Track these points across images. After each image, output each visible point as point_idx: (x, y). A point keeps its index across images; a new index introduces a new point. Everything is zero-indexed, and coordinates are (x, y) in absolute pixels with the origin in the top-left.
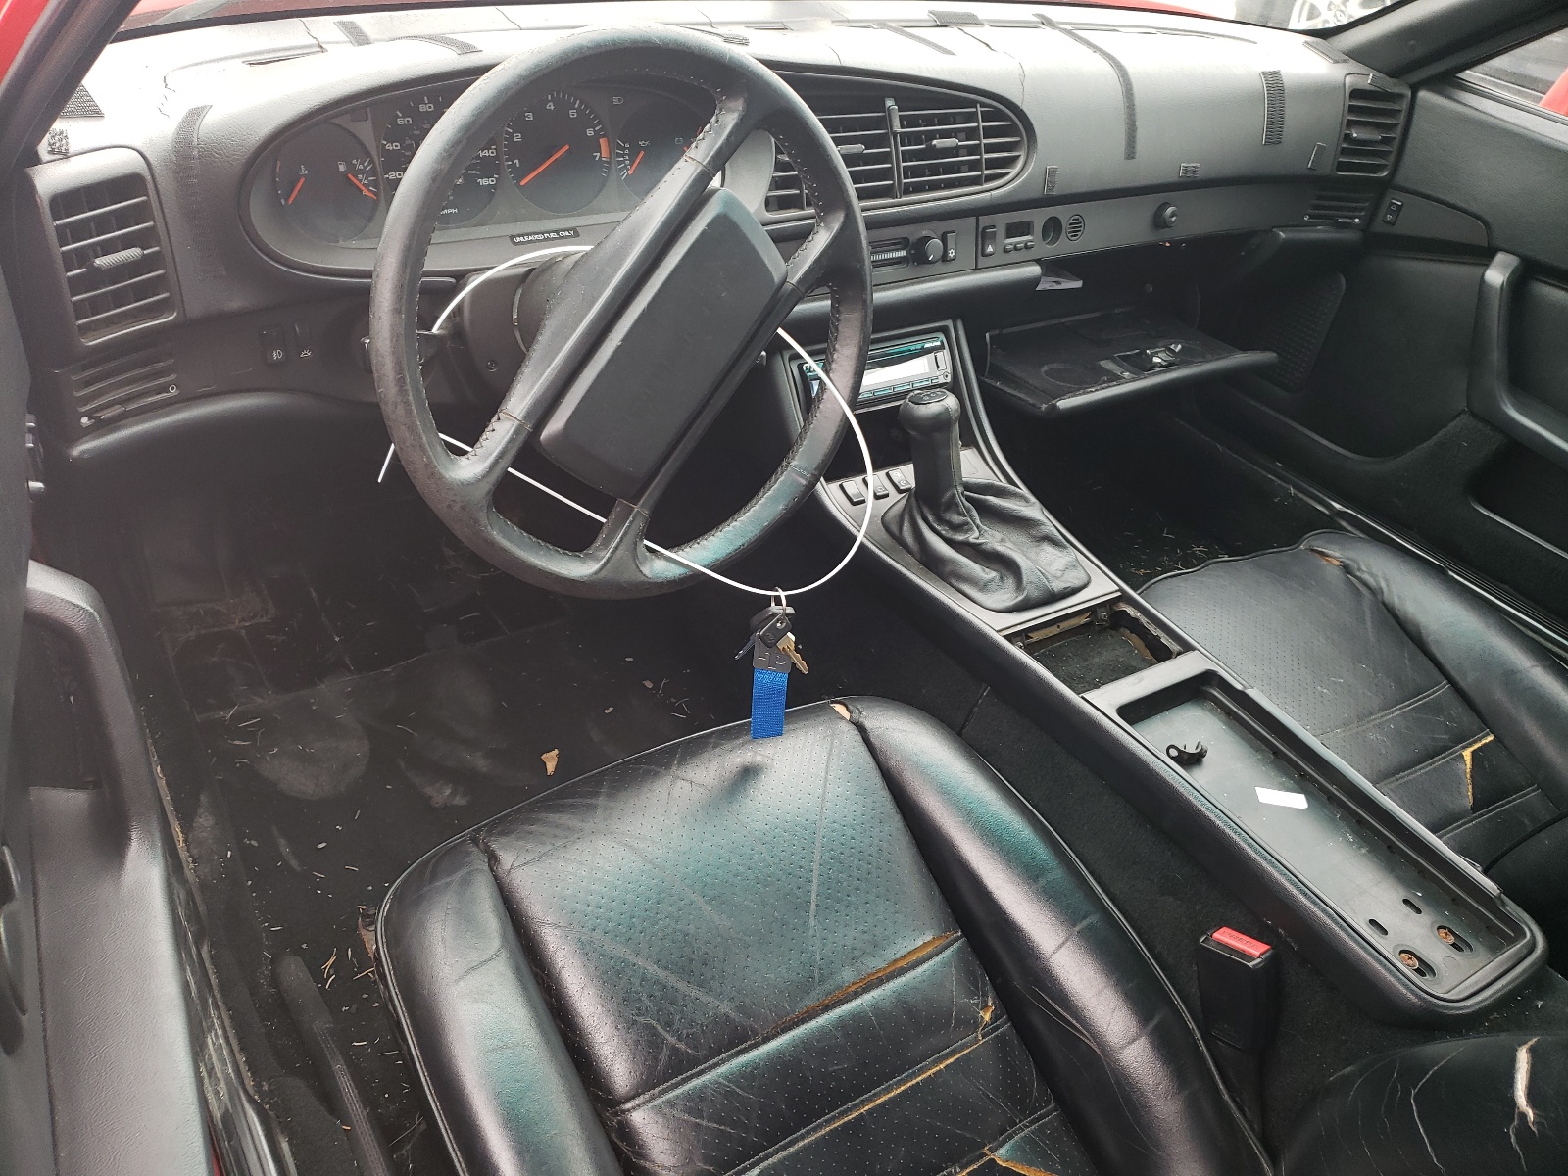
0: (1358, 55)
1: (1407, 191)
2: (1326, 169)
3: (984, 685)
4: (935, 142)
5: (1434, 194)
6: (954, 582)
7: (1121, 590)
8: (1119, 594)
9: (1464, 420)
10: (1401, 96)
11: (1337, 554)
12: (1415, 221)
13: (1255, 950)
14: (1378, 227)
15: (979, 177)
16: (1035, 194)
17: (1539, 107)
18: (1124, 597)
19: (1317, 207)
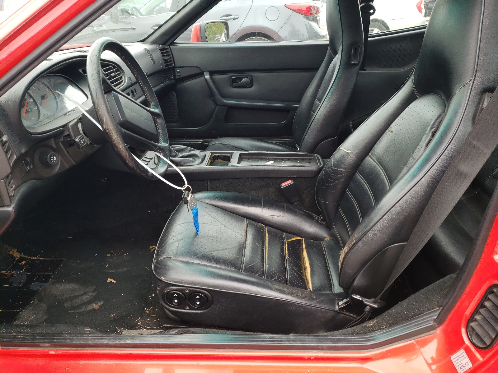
0: (153, 43)
1: (179, 67)
2: (164, 67)
3: (207, 181)
4: (111, 75)
5: (186, 66)
6: (186, 165)
7: (210, 152)
8: (211, 153)
9: (218, 108)
10: (168, 48)
11: (217, 142)
12: (184, 73)
13: (290, 182)
14: (177, 77)
15: (120, 82)
16: (130, 84)
17: (191, 42)
18: (212, 153)
19: (164, 77)
